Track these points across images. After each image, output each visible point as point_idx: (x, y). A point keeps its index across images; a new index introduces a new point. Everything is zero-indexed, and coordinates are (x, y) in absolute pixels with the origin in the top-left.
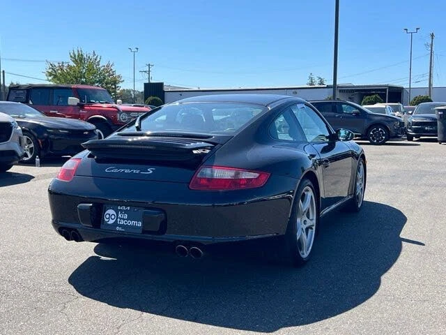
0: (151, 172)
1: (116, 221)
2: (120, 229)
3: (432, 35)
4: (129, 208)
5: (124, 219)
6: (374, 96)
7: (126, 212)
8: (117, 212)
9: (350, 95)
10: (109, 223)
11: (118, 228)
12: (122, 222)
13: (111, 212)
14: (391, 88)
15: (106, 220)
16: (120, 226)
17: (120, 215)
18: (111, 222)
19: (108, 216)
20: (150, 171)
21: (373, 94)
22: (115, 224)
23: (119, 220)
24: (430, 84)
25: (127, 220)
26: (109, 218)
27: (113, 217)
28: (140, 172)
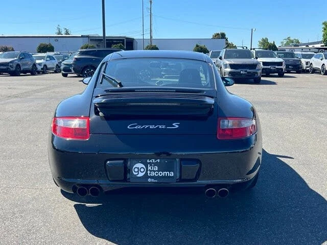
0: (177, 126)
1: (147, 173)
2: (153, 180)
3: (151, 2)
4: (159, 160)
5: (154, 171)
6: (119, 45)
7: (155, 164)
8: (146, 165)
9: (97, 43)
10: (138, 176)
11: (149, 180)
12: (153, 174)
13: (140, 165)
14: (127, 38)
15: (135, 173)
16: (151, 177)
17: (149, 168)
18: (141, 175)
19: (136, 170)
20: (176, 125)
21: (119, 43)
22: (146, 176)
23: (149, 172)
24: (151, 37)
25: (158, 171)
26: (138, 172)
27: (142, 170)
28: (166, 127)
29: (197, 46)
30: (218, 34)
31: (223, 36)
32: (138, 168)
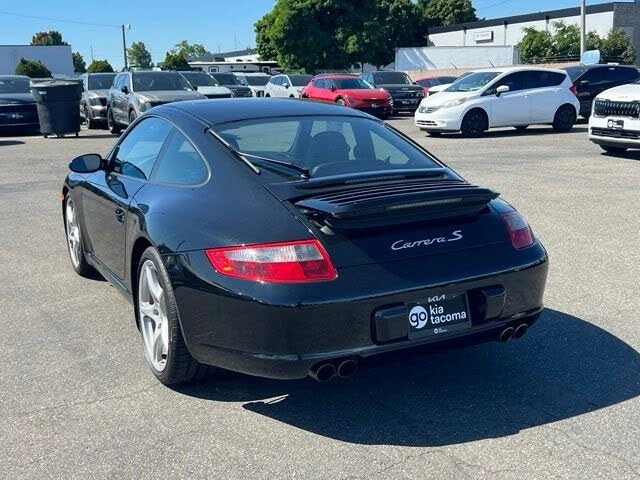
0: (460, 237)
1: (429, 320)
2: (441, 330)
4: (443, 296)
5: (439, 315)
8: (427, 307)
10: (419, 327)
12: (439, 320)
13: (417, 310)
15: (413, 324)
17: (432, 311)
18: (422, 324)
19: (414, 318)
20: (458, 235)
22: (429, 325)
23: (432, 318)
25: (445, 314)
26: (417, 321)
27: (423, 316)
28: (446, 239)
29: (24, 62)
30: (45, 35)
31: (56, 39)
32: (416, 315)
